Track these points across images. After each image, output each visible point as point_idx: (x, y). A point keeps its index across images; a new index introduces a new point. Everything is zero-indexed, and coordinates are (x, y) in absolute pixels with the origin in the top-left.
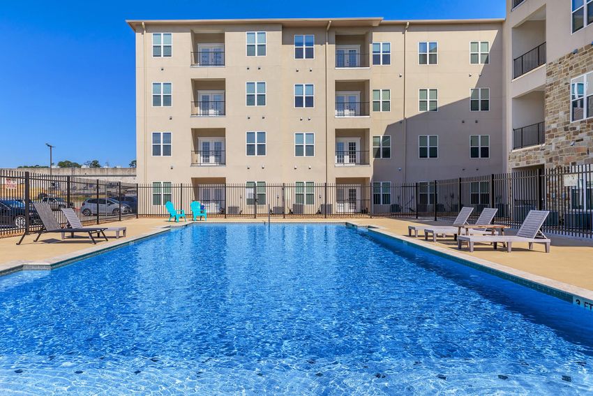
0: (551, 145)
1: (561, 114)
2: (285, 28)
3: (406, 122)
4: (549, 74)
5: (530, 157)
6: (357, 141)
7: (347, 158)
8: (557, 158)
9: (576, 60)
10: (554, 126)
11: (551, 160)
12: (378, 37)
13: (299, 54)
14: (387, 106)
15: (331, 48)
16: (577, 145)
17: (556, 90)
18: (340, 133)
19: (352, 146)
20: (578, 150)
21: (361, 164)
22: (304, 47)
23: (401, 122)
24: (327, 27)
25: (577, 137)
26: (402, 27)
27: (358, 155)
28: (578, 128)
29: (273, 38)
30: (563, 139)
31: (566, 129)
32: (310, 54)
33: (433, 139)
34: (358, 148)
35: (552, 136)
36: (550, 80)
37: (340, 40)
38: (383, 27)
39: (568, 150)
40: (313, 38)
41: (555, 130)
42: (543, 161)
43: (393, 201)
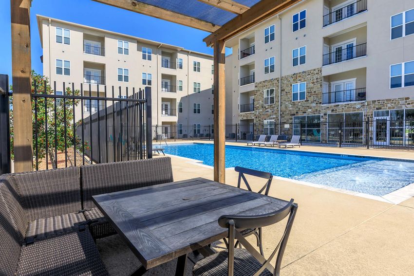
0: (257, 112)
1: (261, 101)
2: (139, 42)
3: (188, 97)
4: (256, 87)
5: (248, 116)
6: (169, 104)
7: (164, 112)
8: (259, 117)
9: (266, 83)
10: (258, 105)
11: (256, 117)
12: (180, 56)
13: (144, 57)
14: (181, 88)
15: (160, 57)
16: (266, 113)
17: (258, 93)
18: (163, 100)
19: (166, 106)
20: (267, 115)
21: (170, 115)
22: (147, 54)
23: (187, 96)
24: (158, 46)
25: (266, 110)
26: (187, 53)
27: (169, 111)
28: (267, 107)
29: (133, 46)
30: (261, 110)
31: (262, 107)
32: (150, 59)
33: (199, 105)
34: (169, 107)
35: (257, 109)
36: (256, 89)
37: (163, 54)
38: (183, 52)
39: (263, 114)
40: (151, 50)
41: (258, 107)
42: (253, 118)
43: (184, 133)
